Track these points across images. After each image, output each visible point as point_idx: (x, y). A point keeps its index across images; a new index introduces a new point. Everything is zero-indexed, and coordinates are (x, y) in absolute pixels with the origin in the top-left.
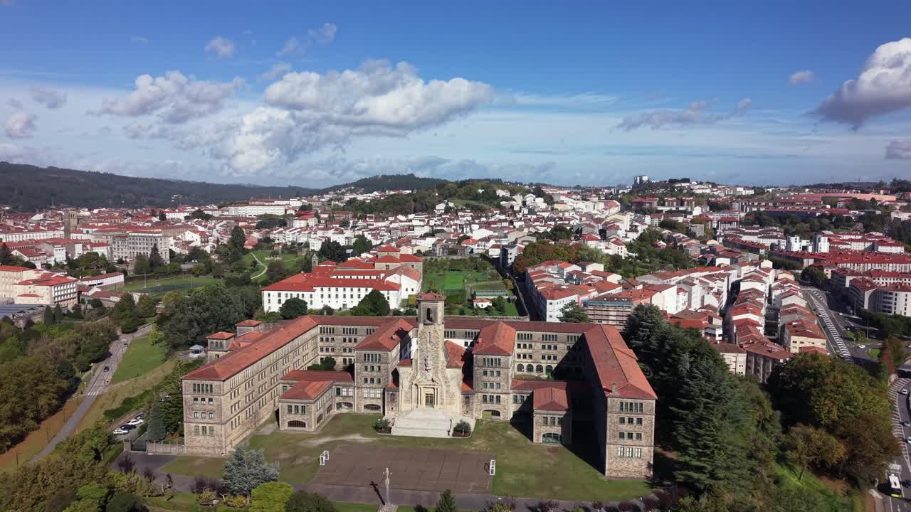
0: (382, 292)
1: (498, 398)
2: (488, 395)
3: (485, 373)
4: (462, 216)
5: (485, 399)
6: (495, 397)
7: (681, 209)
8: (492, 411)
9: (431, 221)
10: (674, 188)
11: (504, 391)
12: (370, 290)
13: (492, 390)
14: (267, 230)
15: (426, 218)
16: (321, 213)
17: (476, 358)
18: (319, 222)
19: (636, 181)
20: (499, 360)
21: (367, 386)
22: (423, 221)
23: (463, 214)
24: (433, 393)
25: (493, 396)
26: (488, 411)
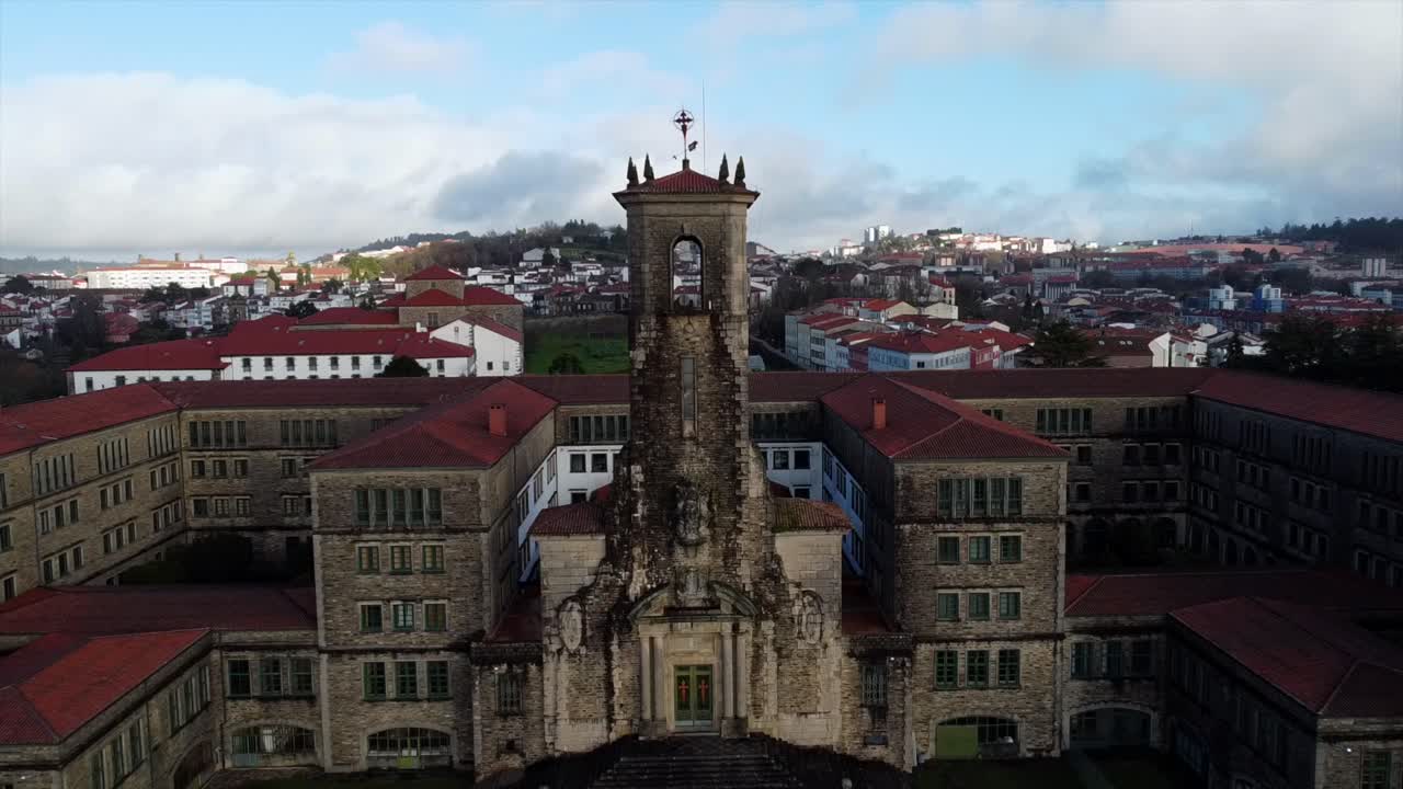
0: (423, 363)
1: (1009, 660)
2: (962, 650)
3: (949, 550)
4: (579, 269)
5: (945, 674)
6: (994, 656)
7: (965, 269)
8: (982, 720)
9: (516, 278)
10: (939, 241)
11: (1037, 628)
12: (386, 359)
13: (978, 627)
14: (163, 304)
15: (506, 273)
16: (284, 271)
17: (908, 480)
18: (277, 288)
19: (867, 234)
20: (1016, 484)
21: (381, 643)
22: (502, 277)
23: (582, 265)
24: (714, 660)
25: (983, 655)
26: (962, 721)
